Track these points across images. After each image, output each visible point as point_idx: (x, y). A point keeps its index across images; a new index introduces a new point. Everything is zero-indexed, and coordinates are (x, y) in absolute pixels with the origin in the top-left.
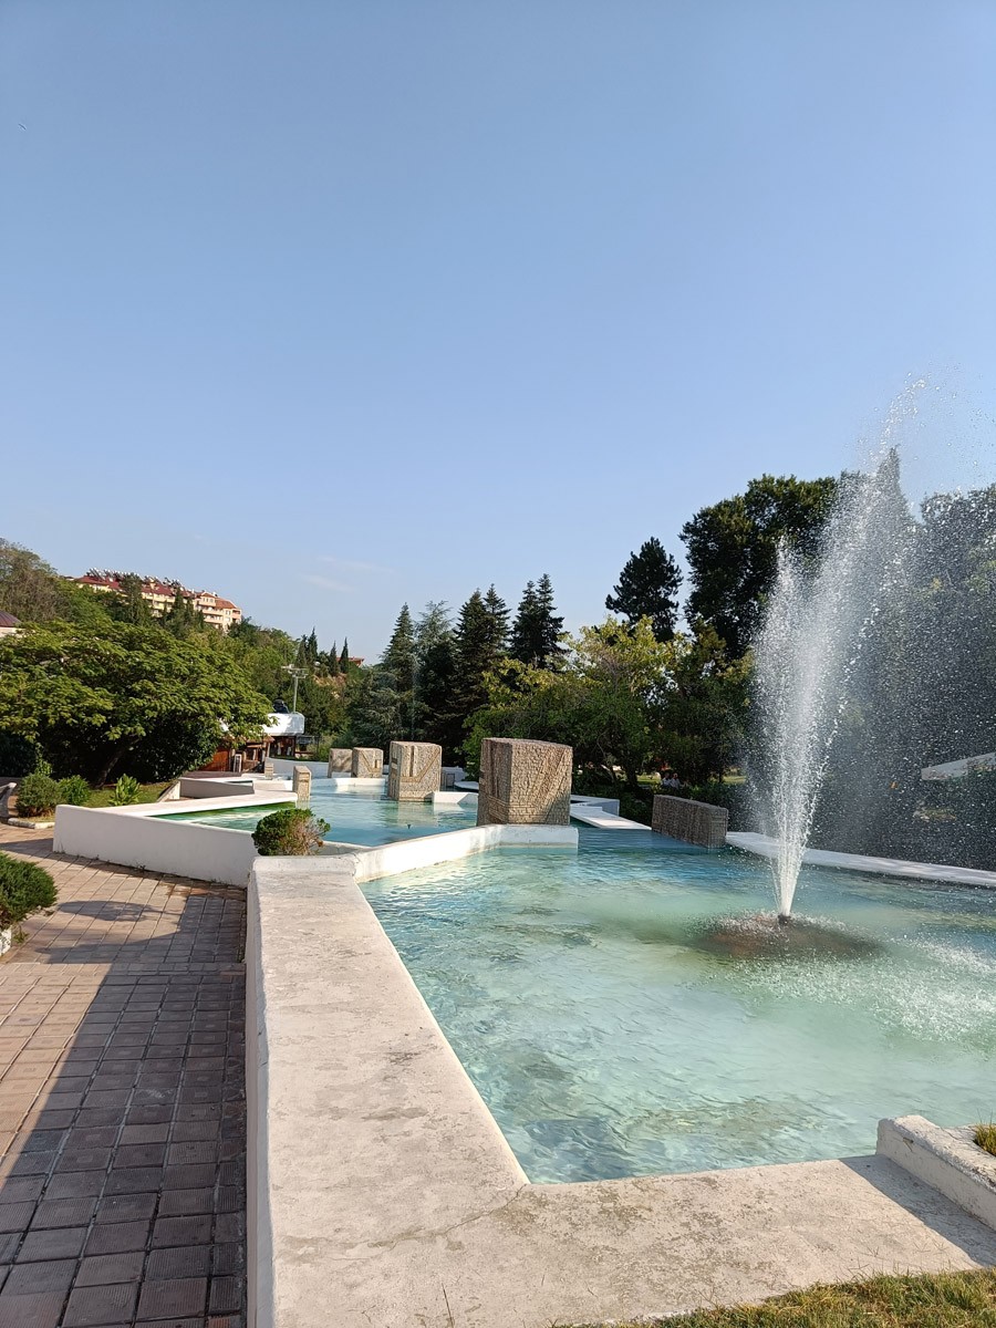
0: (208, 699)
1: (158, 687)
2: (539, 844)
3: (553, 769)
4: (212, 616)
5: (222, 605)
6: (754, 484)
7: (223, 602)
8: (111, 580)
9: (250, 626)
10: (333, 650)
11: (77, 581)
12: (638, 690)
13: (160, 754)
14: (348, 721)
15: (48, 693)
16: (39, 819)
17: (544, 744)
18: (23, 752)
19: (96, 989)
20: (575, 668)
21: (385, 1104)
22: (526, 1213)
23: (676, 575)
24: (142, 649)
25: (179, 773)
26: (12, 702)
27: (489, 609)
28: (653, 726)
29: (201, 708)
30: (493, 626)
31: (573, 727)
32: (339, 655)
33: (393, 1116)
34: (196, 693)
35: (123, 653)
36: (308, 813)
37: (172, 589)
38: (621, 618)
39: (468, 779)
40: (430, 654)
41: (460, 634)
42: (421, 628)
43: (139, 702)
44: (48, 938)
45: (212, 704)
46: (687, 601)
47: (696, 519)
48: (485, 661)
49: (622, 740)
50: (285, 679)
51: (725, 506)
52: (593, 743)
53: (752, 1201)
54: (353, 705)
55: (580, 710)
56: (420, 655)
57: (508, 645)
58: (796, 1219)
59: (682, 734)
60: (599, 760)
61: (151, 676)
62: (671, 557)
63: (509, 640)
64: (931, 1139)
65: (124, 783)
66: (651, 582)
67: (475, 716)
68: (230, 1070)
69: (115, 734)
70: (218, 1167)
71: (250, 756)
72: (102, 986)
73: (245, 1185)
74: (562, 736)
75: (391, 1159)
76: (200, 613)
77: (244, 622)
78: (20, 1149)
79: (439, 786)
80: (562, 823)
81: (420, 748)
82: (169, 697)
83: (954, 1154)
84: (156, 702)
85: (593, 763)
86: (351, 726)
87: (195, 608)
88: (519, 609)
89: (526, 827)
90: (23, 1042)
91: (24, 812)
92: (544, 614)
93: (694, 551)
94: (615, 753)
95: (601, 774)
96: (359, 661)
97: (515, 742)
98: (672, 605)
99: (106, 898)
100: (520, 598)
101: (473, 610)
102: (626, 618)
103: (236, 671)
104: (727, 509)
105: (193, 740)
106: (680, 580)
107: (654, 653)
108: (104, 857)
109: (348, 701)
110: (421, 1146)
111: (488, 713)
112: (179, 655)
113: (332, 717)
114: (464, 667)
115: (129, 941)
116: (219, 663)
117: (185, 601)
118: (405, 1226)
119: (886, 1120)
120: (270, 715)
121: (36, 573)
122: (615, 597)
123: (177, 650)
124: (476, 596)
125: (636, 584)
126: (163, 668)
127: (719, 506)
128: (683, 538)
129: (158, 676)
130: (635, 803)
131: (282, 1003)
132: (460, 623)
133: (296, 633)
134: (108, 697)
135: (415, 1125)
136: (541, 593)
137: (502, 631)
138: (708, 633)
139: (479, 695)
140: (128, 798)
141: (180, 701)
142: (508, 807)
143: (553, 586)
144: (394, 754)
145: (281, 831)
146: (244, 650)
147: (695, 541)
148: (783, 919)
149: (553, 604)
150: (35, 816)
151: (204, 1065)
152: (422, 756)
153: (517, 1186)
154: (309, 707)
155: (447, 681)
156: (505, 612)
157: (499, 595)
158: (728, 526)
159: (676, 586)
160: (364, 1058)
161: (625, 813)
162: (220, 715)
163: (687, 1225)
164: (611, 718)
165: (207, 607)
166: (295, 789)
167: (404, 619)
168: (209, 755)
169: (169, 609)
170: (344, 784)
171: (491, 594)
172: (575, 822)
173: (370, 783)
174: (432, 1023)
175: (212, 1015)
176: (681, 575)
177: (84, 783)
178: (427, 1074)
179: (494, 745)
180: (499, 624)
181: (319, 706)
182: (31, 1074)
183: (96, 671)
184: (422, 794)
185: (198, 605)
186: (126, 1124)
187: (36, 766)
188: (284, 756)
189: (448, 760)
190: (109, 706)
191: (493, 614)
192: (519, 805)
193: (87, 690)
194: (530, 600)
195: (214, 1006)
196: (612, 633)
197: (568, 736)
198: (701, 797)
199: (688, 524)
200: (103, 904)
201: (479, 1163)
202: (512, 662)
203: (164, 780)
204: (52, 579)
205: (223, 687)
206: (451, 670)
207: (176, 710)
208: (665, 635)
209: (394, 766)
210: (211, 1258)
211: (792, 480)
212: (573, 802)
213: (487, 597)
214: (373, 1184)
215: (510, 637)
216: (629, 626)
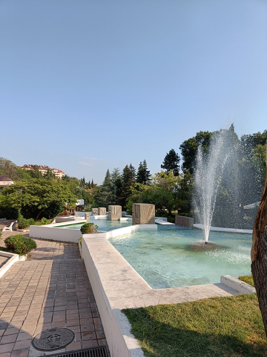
0: (62, 197)
1: (50, 195)
2: (148, 229)
3: (150, 210)
4: (57, 175)
5: (60, 172)
6: (198, 134)
7: (60, 171)
8: (30, 167)
9: (67, 177)
10: (89, 182)
11: (22, 167)
12: (170, 189)
13: (50, 212)
14: (94, 200)
15: (23, 198)
16: (24, 229)
17: (148, 204)
18: (15, 213)
19: (52, 265)
20: (154, 184)
21: (123, 278)
22: (153, 293)
23: (179, 158)
24: (45, 185)
25: (55, 216)
26: (14, 200)
27: (130, 170)
28: (175, 198)
29: (61, 200)
30: (132, 174)
31: (154, 200)
32: (91, 183)
33: (125, 280)
34: (59, 196)
35: (41, 187)
36: (93, 224)
37: (46, 168)
38: (165, 170)
39: (128, 214)
40: (116, 182)
41: (123, 176)
42: (113, 175)
43: (46, 199)
44: (34, 256)
45: (64, 198)
46: (182, 165)
47: (183, 143)
48: (130, 183)
49: (167, 202)
50: (77, 190)
51: (190, 140)
52: (159, 203)
53: (195, 290)
54: (95, 196)
55: (156, 195)
56: (113, 182)
57: (136, 179)
58: (203, 292)
59: (183, 200)
60: (161, 208)
61: (48, 192)
62: (177, 154)
63: (136, 177)
64: (230, 279)
65: (44, 219)
66: (172, 160)
67: (129, 198)
68: (86, 279)
69: (40, 207)
70: (88, 295)
71: (71, 211)
72: (53, 264)
73: (94, 298)
74: (151, 202)
75: (126, 286)
76: (54, 174)
77: (66, 176)
78: (47, 294)
79: (121, 216)
80: (153, 223)
81: (116, 207)
82: (53, 197)
83: (234, 280)
84: (50, 199)
85: (160, 208)
86: (96, 202)
87: (53, 173)
88: (138, 169)
89: (145, 225)
90: (40, 275)
91: (20, 228)
92: (145, 170)
93: (183, 152)
94: (165, 206)
95: (162, 211)
96: (96, 185)
97: (141, 204)
98: (178, 166)
99: (45, 247)
100: (139, 166)
101: (126, 170)
102: (166, 170)
103: (68, 190)
104: (191, 140)
105: (58, 208)
106: (180, 160)
107: (174, 179)
108: (42, 238)
109: (94, 195)
110: (131, 284)
111: (132, 197)
112: (54, 186)
113: (90, 200)
114: (125, 185)
115: (53, 256)
116: (64, 188)
117: (50, 171)
118: (131, 295)
119: (222, 276)
120: (78, 200)
121: (11, 166)
122: (163, 165)
123: (54, 185)
124: (127, 166)
125: (168, 161)
126: (51, 190)
127: (189, 140)
128: (180, 148)
129: (50, 192)
130: (171, 218)
131: (97, 263)
132: (123, 173)
133: (79, 178)
134: (38, 198)
135: (130, 281)
136: (144, 165)
137: (134, 175)
138: (188, 173)
139: (129, 192)
140: (44, 223)
141: (56, 198)
142: (140, 220)
143: (147, 163)
144: (109, 209)
145: (87, 228)
146: (67, 183)
147: (183, 149)
148: (206, 243)
149: (147, 167)
150: (23, 228)
151: (80, 278)
152: (116, 209)
153: (151, 289)
154: (84, 197)
155: (121, 189)
156: (135, 170)
157: (133, 166)
158: (192, 145)
159: (179, 161)
160: (117, 271)
161: (169, 221)
162: (66, 201)
163: (183, 294)
164: (164, 197)
165: (56, 172)
166: (85, 219)
167: (108, 173)
168: (62, 211)
169: (46, 173)
170: (96, 217)
171: (131, 165)
172: (156, 223)
173: (103, 216)
174: (129, 265)
175: (79, 269)
176: (180, 158)
177: (33, 220)
178: (130, 273)
179: (135, 205)
180: (133, 173)
181: (87, 197)
182: (44, 281)
183: (34, 192)
184: (117, 218)
185: (53, 172)
186: (67, 289)
187: (18, 217)
188: (79, 211)
189: (123, 209)
190: (39, 200)
191: (131, 171)
192: (143, 219)
193: (32, 196)
194: (141, 167)
195: (78, 267)
196: (163, 175)
197: (153, 202)
198: (188, 216)
199: (181, 145)
200: (45, 248)
201: (143, 287)
202: (137, 183)
203: (51, 218)
204: (15, 167)
205: (66, 194)
206: (121, 186)
207: (55, 200)
208: (177, 174)
209: (110, 212)
210: (91, 310)
211: (208, 132)
212: (155, 219)
213: (130, 166)
214: (124, 290)
215: (136, 176)
216: (167, 172)
